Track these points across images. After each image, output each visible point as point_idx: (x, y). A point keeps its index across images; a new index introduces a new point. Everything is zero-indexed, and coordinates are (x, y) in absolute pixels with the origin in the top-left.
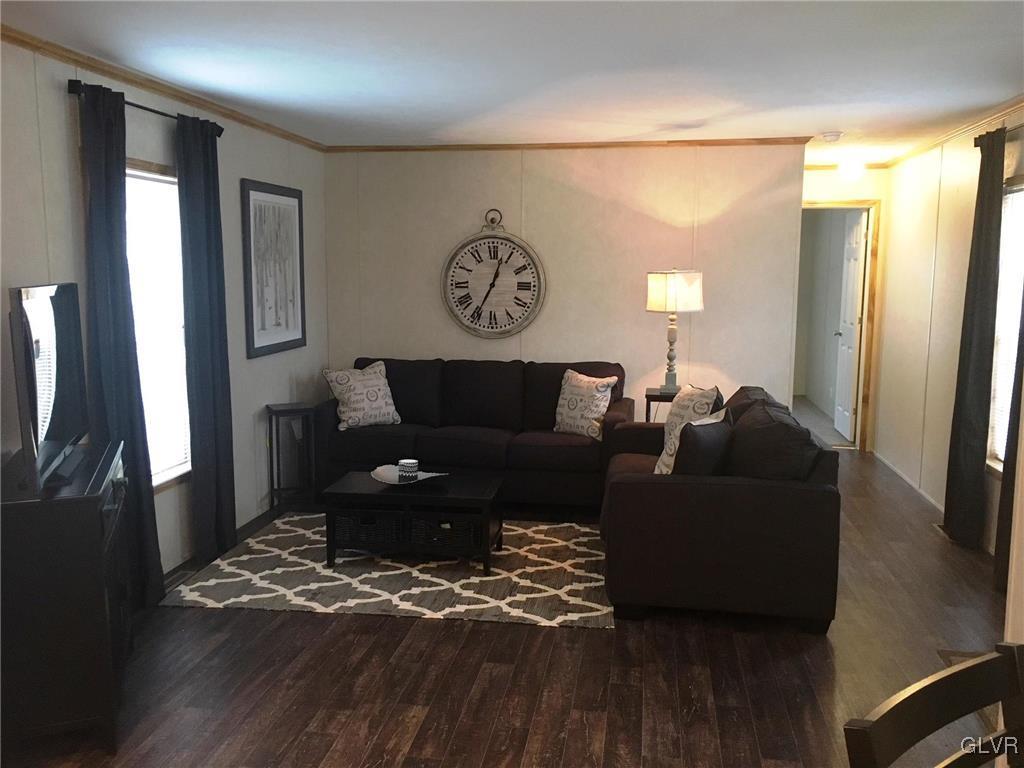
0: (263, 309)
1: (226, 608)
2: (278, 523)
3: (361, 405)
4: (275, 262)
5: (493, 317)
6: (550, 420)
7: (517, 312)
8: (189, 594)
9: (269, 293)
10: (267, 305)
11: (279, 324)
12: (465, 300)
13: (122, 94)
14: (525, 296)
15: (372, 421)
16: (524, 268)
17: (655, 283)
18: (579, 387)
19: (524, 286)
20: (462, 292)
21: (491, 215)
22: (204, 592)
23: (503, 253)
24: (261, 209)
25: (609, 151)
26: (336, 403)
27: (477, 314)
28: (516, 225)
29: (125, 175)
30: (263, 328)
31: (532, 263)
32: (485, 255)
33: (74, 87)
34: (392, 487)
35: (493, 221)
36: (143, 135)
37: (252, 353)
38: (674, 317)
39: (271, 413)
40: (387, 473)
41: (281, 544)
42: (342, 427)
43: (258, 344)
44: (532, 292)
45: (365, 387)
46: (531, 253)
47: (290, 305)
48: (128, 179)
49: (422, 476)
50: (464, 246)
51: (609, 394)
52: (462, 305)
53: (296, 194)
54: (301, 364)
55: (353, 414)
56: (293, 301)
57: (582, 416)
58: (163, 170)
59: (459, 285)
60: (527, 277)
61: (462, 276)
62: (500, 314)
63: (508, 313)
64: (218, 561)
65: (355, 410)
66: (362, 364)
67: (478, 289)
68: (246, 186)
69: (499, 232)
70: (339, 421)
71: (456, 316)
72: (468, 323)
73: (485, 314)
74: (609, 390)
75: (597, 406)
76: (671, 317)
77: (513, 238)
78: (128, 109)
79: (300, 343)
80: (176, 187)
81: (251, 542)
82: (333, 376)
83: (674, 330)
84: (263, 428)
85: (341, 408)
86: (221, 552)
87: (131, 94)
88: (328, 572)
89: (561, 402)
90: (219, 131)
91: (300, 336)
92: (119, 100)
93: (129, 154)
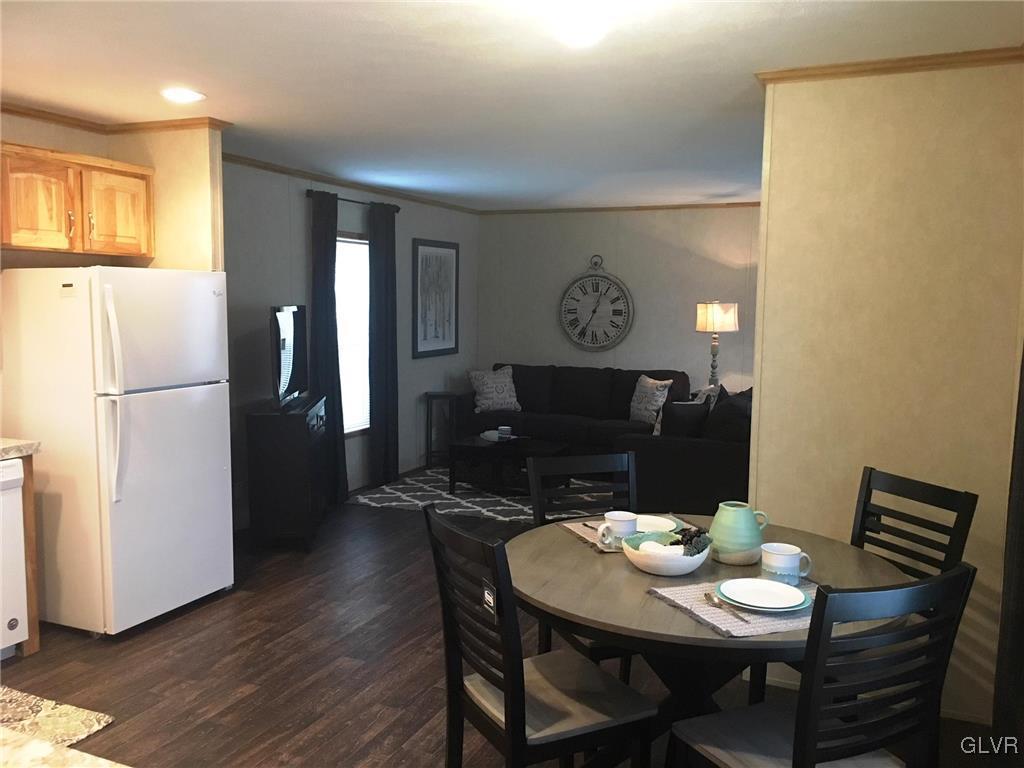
0: (426, 325)
1: (382, 507)
2: (428, 472)
3: (491, 396)
4: (436, 293)
5: (594, 336)
6: (625, 412)
7: (612, 332)
8: (362, 500)
9: (431, 315)
10: (429, 323)
11: (437, 337)
12: (574, 323)
13: (336, 195)
14: (619, 320)
15: (498, 407)
16: (618, 299)
17: (701, 308)
18: (645, 387)
19: (617, 313)
20: (571, 317)
21: (595, 259)
22: (371, 499)
23: (603, 287)
24: (426, 259)
25: (682, 211)
26: (474, 394)
27: (583, 334)
28: (611, 267)
29: (336, 241)
30: (425, 339)
31: (624, 294)
32: (589, 290)
33: (309, 193)
34: (496, 443)
35: (596, 264)
36: (349, 215)
37: (417, 355)
38: (717, 336)
39: (428, 399)
40: (492, 435)
41: (425, 482)
42: (477, 411)
43: (421, 349)
44: (624, 319)
45: (495, 383)
46: (624, 288)
47: (447, 324)
48: (338, 243)
49: (513, 437)
50: (574, 283)
51: (666, 392)
52: (573, 328)
53: (455, 246)
54: (454, 365)
55: (485, 402)
56: (449, 321)
57: (646, 409)
58: (360, 237)
59: (570, 311)
60: (620, 306)
61: (573, 304)
62: (600, 333)
63: (605, 333)
64: (384, 487)
65: (487, 399)
66: (497, 367)
67: (584, 316)
68: (416, 243)
69: (600, 272)
70: (476, 406)
71: (568, 334)
72: (576, 339)
73: (589, 333)
74: (667, 390)
75: (656, 401)
76: (714, 336)
77: (611, 278)
78: (339, 202)
79: (454, 351)
80: (367, 247)
81: (408, 480)
82: (473, 374)
83: (717, 343)
84: (422, 408)
85: (478, 397)
86: (387, 483)
87: (342, 193)
88: (449, 496)
89: (634, 398)
90: (398, 209)
91: (454, 346)
92: (335, 197)
93: (339, 228)
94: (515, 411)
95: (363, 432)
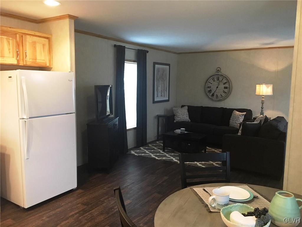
0: (158, 92)
1: (139, 155)
2: (157, 142)
3: (180, 116)
4: (162, 81)
5: (217, 96)
6: (228, 123)
7: (224, 95)
8: (133, 152)
9: (160, 89)
10: (159, 91)
11: (162, 96)
12: (210, 91)
13: (125, 46)
14: (226, 90)
15: (182, 120)
16: (226, 83)
17: (258, 87)
18: (235, 115)
19: (226, 88)
20: (209, 89)
21: (218, 69)
22: (136, 152)
23: (221, 79)
24: (158, 69)
25: (251, 51)
26: (174, 115)
27: (213, 95)
28: (224, 71)
30: (157, 96)
31: (228, 81)
32: (216, 80)
33: (115, 46)
34: (179, 134)
35: (218, 70)
36: (129, 54)
37: (154, 102)
38: (264, 97)
39: (158, 117)
40: (178, 131)
41: (155, 146)
42: (175, 121)
43: (156, 100)
44: (228, 90)
45: (181, 112)
46: (228, 79)
47: (165, 91)
48: (125, 63)
49: (186, 132)
50: (210, 77)
51: (243, 117)
52: (209, 93)
53: (169, 65)
54: (168, 106)
55: (178, 118)
56: (166, 90)
57: (235, 123)
58: (134, 61)
59: (208, 87)
60: (227, 85)
61: (210, 85)
62: (219, 95)
63: (221, 95)
64: (141, 147)
65: (178, 117)
66: (183, 106)
67: (214, 88)
68: (155, 64)
69: (220, 73)
70: (174, 120)
71: (207, 95)
72: (210, 97)
73: (215, 95)
74: (244, 116)
75: (239, 120)
76: (263, 96)
77: (223, 75)
78: (126, 49)
79: (168, 101)
80: (137, 65)
81: (150, 145)
82: (174, 109)
83: (263, 99)
84: (156, 120)
85: (175, 117)
86: (142, 146)
87: (127, 46)
88: (163, 152)
89: (231, 119)
90: (148, 52)
91: (168, 99)
92: (124, 48)
93: (126, 58)
94: (188, 122)
95: (134, 128)
